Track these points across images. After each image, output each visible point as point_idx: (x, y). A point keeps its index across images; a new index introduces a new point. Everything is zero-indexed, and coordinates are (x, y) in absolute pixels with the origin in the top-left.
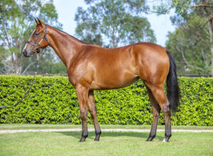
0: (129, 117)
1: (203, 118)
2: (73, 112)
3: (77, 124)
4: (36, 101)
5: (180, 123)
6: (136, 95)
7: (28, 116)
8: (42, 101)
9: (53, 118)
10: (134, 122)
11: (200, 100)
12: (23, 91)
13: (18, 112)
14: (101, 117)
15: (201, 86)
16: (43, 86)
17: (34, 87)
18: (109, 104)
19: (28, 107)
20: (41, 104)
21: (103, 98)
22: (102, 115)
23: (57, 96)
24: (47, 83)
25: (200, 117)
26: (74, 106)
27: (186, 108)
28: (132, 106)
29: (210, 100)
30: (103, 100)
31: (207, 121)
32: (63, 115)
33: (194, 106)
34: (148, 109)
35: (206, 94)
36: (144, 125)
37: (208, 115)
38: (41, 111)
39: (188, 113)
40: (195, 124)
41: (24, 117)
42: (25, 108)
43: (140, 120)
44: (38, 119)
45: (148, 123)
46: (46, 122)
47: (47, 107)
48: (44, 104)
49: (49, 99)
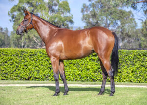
0: (87, 77)
1: (136, 78)
2: (50, 73)
4: (26, 66)
5: (121, 81)
6: (91, 62)
7: (21, 75)
8: (30, 65)
9: (37, 76)
10: (90, 80)
11: (134, 65)
12: (18, 58)
13: (14, 73)
14: (69, 76)
15: (135, 56)
16: (31, 55)
17: (25, 56)
18: (74, 68)
19: (21, 69)
20: (29, 67)
21: (70, 64)
22: (69, 75)
23: (40, 62)
24: (33, 53)
25: (134, 77)
26: (51, 69)
27: (125, 71)
28: (89, 69)
29: (141, 65)
30: (70, 65)
31: (139, 79)
32: (44, 75)
33: (130, 69)
34: (99, 71)
35: (139, 61)
36: (96, 82)
37: (140, 75)
38: (29, 72)
39: (126, 74)
40: (131, 81)
41: (18, 76)
42: (19, 70)
43: (95, 79)
44: (27, 77)
45: (99, 80)
46: (33, 79)
47: (33, 70)
48: (31, 67)
49: (34, 64)
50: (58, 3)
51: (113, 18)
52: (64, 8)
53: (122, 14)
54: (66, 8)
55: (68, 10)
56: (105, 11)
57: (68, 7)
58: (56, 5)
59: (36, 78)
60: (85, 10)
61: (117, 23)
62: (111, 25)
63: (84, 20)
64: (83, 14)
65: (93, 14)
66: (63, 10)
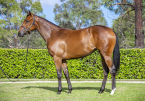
0: (72, 74)
2: (37, 71)
3: (40, 78)
4: (14, 65)
8: (18, 64)
9: (25, 74)
10: (75, 77)
12: (7, 58)
19: (10, 68)
20: (18, 66)
26: (38, 67)
32: (31, 73)
34: (83, 69)
36: (81, 79)
38: (17, 71)
43: (79, 76)
44: (16, 75)
45: (83, 77)
46: (21, 77)
47: (21, 68)
48: (20, 66)
49: (22, 63)
50: (31, 3)
51: (85, 18)
52: (37, 8)
53: (94, 14)
54: (39, 8)
55: (41, 11)
56: (77, 11)
57: (41, 7)
58: (29, 6)
59: (23, 76)
60: (57, 10)
61: (88, 23)
62: (83, 24)
63: (56, 20)
64: (56, 14)
65: (65, 14)
66: (35, 11)
